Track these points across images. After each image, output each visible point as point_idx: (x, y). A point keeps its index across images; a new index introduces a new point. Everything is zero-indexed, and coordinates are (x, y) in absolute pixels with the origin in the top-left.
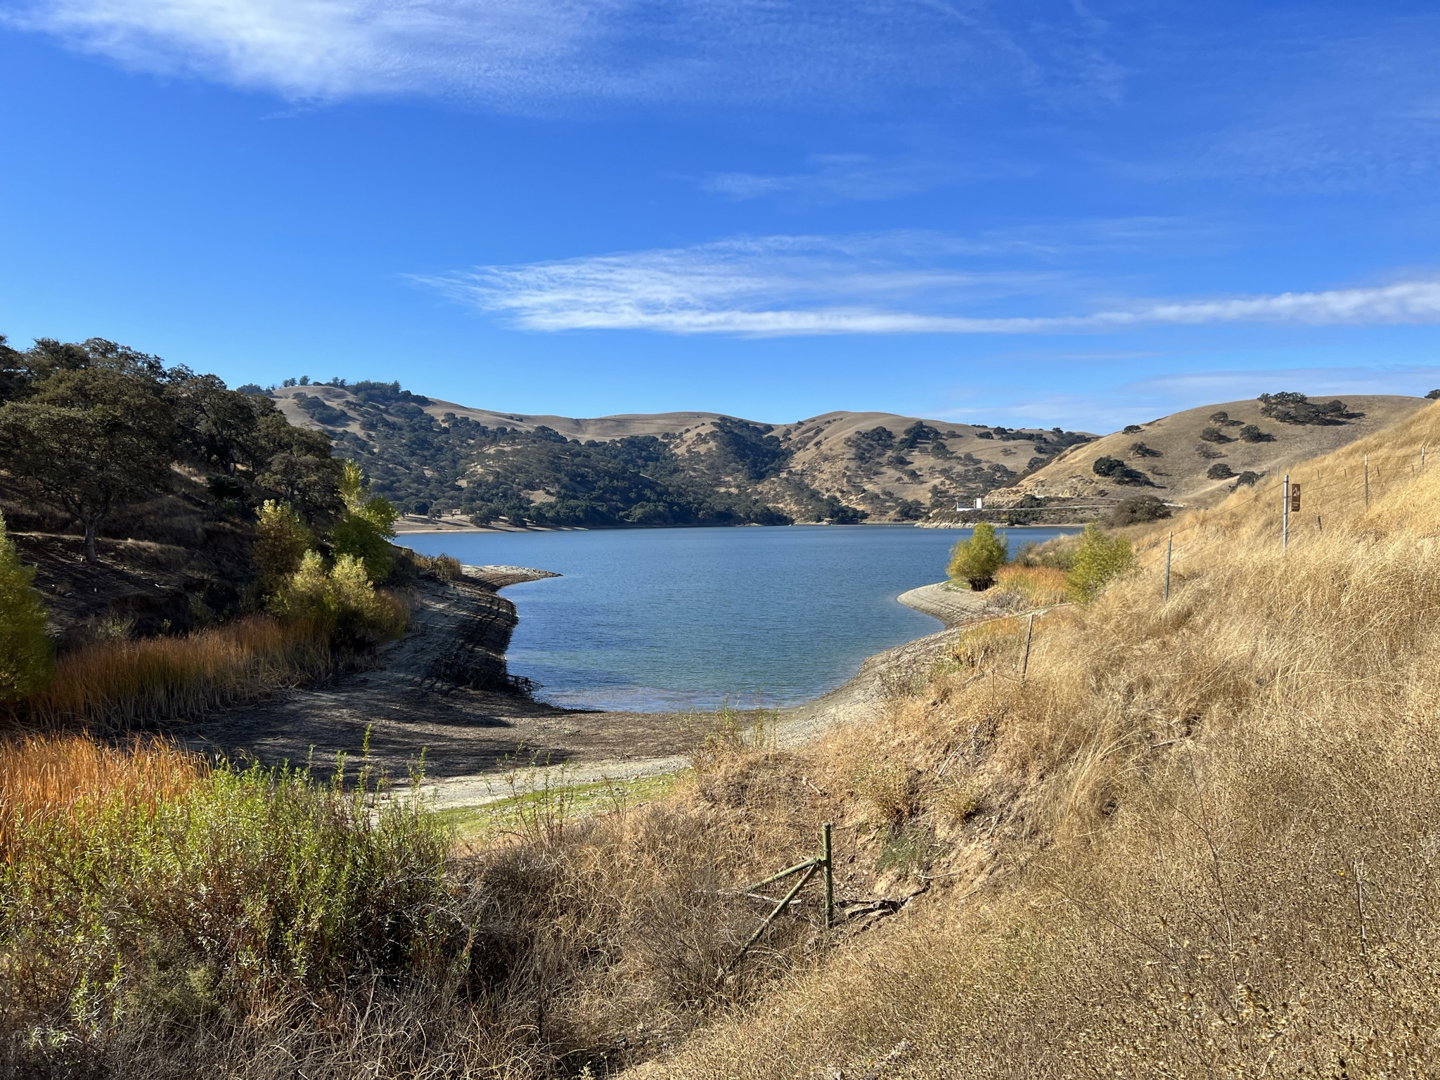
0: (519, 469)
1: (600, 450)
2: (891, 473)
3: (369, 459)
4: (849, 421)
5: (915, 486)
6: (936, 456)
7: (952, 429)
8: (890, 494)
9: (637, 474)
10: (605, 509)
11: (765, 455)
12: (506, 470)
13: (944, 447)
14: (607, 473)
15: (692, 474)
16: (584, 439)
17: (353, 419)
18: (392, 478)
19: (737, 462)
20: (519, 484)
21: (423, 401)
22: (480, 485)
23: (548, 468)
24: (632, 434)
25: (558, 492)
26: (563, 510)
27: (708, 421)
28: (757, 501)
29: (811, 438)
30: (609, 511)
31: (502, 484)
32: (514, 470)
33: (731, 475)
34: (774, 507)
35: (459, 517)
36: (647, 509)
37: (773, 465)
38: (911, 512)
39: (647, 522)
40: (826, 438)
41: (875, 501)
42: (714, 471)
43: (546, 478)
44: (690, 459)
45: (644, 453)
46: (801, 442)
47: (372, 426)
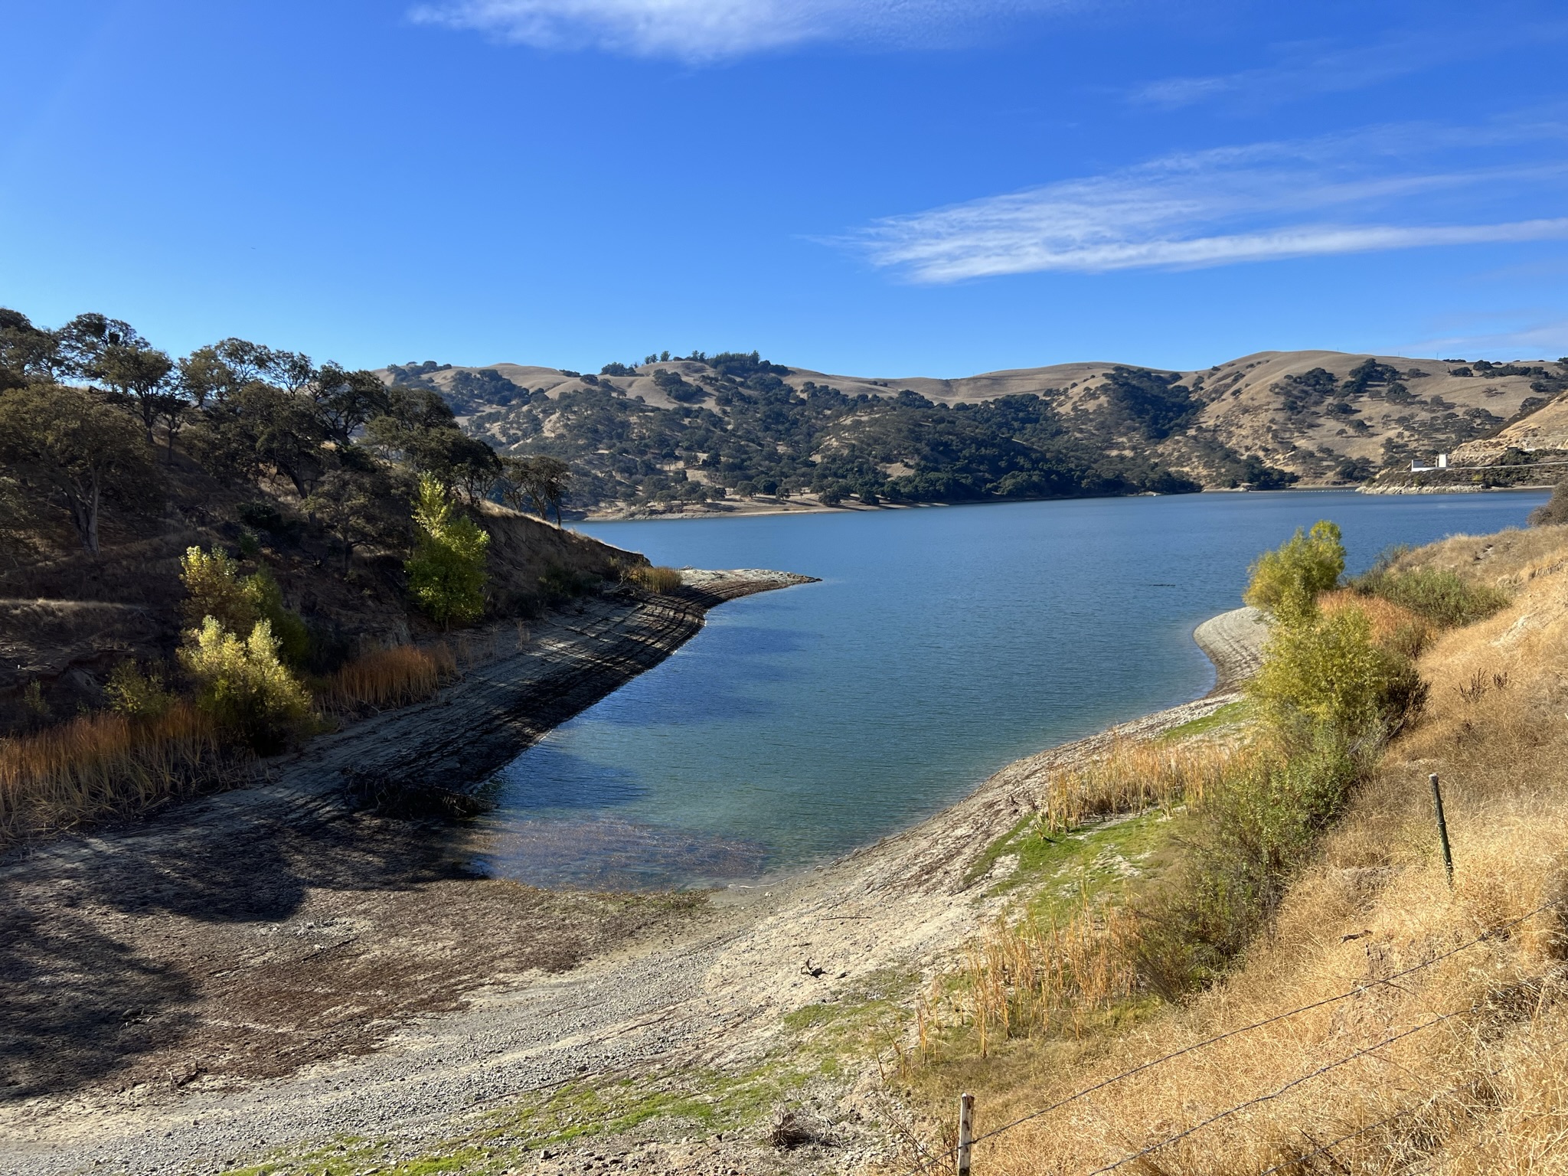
0: (876, 441)
1: (970, 413)
2: (1331, 424)
3: (721, 436)
4: (1278, 363)
5: (1363, 440)
6: (1393, 401)
7: (1415, 367)
8: (1328, 451)
9: (1008, 440)
10: (969, 481)
11: (1169, 410)
12: (862, 442)
13: (1404, 389)
14: (974, 440)
15: (1078, 435)
16: (952, 402)
17: (709, 395)
18: (744, 456)
19: (1133, 420)
20: (875, 457)
21: (783, 371)
22: (834, 460)
23: (907, 438)
24: (1010, 392)
25: (918, 464)
26: (922, 484)
27: (1099, 373)
28: (1156, 464)
29: (1228, 386)
30: (974, 483)
31: (857, 457)
32: (871, 441)
33: (1125, 434)
34: (1177, 472)
35: (809, 496)
36: (1019, 479)
37: (1178, 421)
38: (1356, 472)
39: (1018, 495)
40: (1247, 386)
41: (1308, 460)
42: (1104, 431)
43: (905, 449)
44: (1076, 418)
45: (1021, 415)
46: (1215, 391)
47: (727, 401)
